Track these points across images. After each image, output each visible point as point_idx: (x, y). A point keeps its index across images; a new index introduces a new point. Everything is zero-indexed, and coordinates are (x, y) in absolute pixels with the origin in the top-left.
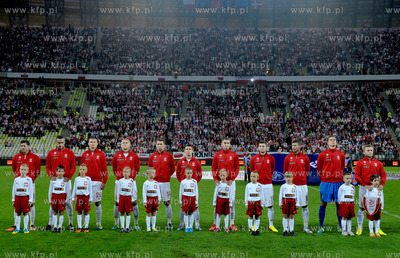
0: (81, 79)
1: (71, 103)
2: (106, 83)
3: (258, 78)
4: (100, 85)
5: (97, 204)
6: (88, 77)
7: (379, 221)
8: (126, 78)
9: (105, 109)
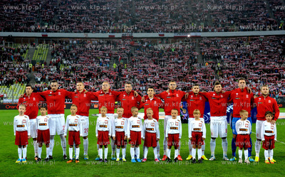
0: (45, 37)
1: (36, 57)
2: (65, 40)
3: (193, 34)
4: (60, 42)
5: (85, 138)
6: (50, 35)
7: (272, 150)
8: (82, 35)
9: (65, 62)
